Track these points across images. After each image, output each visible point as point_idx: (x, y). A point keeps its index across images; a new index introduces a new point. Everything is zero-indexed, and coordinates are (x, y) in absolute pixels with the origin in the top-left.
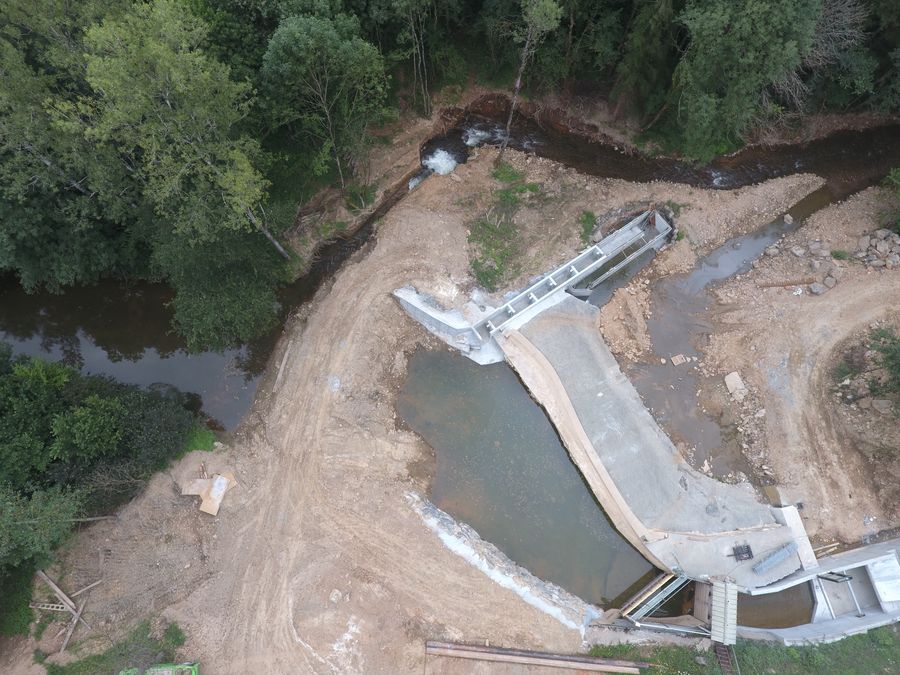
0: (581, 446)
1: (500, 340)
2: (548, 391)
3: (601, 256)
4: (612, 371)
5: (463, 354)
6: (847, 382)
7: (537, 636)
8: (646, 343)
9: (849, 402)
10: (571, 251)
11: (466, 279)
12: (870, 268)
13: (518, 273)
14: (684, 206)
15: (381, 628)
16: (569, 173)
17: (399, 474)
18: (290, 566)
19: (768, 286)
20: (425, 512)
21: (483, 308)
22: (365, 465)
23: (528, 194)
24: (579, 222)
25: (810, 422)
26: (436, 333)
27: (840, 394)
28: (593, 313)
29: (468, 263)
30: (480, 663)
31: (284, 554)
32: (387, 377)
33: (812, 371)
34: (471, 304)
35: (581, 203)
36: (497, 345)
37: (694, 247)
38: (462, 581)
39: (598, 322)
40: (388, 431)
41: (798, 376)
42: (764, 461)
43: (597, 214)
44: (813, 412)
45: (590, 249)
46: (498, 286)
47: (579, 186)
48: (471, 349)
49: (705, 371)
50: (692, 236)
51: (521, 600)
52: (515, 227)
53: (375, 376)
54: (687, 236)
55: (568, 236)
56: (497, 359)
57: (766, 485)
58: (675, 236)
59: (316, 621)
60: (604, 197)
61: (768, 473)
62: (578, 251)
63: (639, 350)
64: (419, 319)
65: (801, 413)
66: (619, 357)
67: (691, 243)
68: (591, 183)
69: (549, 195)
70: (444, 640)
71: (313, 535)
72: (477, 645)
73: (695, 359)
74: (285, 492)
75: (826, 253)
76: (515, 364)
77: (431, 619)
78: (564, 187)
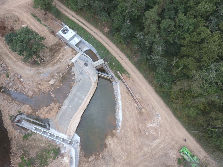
0: (84, 104)
1: (71, 137)
2: (77, 118)
3: (35, 127)
4: (64, 107)
5: (80, 144)
6: (39, 62)
7: (125, 91)
8: (53, 104)
9: (44, 60)
10: (37, 136)
11: (60, 157)
12: (8, 69)
13: (51, 145)
14: (9, 116)
15: (145, 120)
16: (12, 151)
17: (116, 138)
18: (149, 148)
19: (24, 87)
20: (119, 127)
21: (65, 147)
22: (119, 148)
23: (25, 158)
24: (27, 139)
25: (52, 65)
26: (79, 154)
27: (43, 62)
28: (52, 120)
29: (55, 160)
30: (137, 97)
31: (149, 151)
32: (97, 159)
33: (40, 69)
34: (66, 151)
35: (21, 142)
36: (73, 137)
37: (21, 107)
38: (126, 110)
39: (53, 117)
40: (109, 148)
41: (43, 71)
42: (66, 69)
43: (22, 136)
44: (49, 65)
45: (34, 131)
46: (57, 148)
47: (16, 146)
48: (78, 143)
49: (53, 89)
50: (18, 109)
51: (121, 97)
52: (37, 155)
53: (99, 162)
54: (19, 110)
55: (33, 139)
56: (76, 135)
57: (70, 67)
58: (20, 113)
59: (154, 133)
60: (16, 137)
61: (68, 67)
62: (36, 134)
63: (55, 105)
64: (78, 162)
65: (51, 67)
66: (60, 108)
67: (20, 108)
68: (13, 143)
69: (22, 152)
70: (138, 106)
71: (140, 148)
72: (134, 100)
73: (51, 92)
74: (137, 162)
75: (8, 79)
76: (75, 130)
77: (137, 111)
78: (18, 150)
